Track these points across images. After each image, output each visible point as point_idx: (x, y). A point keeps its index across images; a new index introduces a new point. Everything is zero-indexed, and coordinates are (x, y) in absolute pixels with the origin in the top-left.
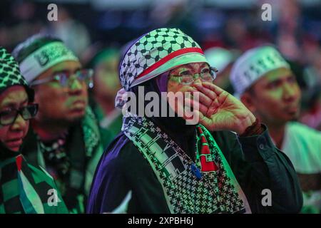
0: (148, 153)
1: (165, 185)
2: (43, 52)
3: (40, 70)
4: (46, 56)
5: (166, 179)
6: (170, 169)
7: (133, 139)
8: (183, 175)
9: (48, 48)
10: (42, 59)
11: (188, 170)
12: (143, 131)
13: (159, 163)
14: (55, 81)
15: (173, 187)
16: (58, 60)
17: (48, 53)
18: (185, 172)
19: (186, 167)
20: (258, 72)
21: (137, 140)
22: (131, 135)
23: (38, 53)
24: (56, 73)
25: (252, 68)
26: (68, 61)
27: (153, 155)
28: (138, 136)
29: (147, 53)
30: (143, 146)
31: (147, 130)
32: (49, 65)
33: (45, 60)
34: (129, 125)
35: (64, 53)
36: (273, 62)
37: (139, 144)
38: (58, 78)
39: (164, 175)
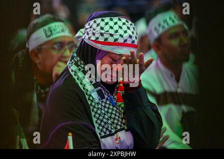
0: (81, 84)
1: (91, 105)
2: (49, 28)
3: (45, 39)
4: (51, 31)
5: (92, 101)
6: (95, 95)
7: (73, 73)
8: (102, 102)
9: (54, 25)
10: (48, 32)
11: (107, 99)
12: (80, 70)
13: (87, 90)
14: (54, 48)
15: (96, 106)
16: (58, 35)
17: (52, 29)
18: (104, 100)
19: (106, 96)
20: (163, 27)
21: (75, 75)
22: (72, 71)
23: (46, 27)
24: (56, 43)
25: (159, 25)
26: (65, 37)
27: (84, 85)
28: (76, 72)
29: (102, 31)
30: (78, 79)
31: (82, 69)
32: (51, 38)
33: (50, 34)
34: (72, 63)
35: (63, 31)
36: (173, 21)
37: (75, 77)
38: (56, 47)
39: (91, 98)
